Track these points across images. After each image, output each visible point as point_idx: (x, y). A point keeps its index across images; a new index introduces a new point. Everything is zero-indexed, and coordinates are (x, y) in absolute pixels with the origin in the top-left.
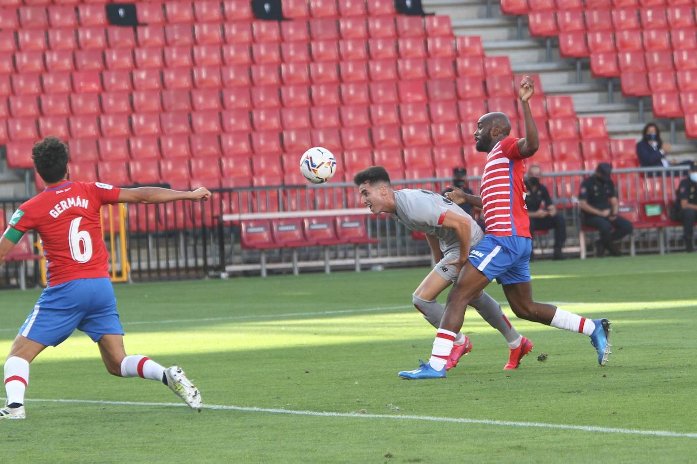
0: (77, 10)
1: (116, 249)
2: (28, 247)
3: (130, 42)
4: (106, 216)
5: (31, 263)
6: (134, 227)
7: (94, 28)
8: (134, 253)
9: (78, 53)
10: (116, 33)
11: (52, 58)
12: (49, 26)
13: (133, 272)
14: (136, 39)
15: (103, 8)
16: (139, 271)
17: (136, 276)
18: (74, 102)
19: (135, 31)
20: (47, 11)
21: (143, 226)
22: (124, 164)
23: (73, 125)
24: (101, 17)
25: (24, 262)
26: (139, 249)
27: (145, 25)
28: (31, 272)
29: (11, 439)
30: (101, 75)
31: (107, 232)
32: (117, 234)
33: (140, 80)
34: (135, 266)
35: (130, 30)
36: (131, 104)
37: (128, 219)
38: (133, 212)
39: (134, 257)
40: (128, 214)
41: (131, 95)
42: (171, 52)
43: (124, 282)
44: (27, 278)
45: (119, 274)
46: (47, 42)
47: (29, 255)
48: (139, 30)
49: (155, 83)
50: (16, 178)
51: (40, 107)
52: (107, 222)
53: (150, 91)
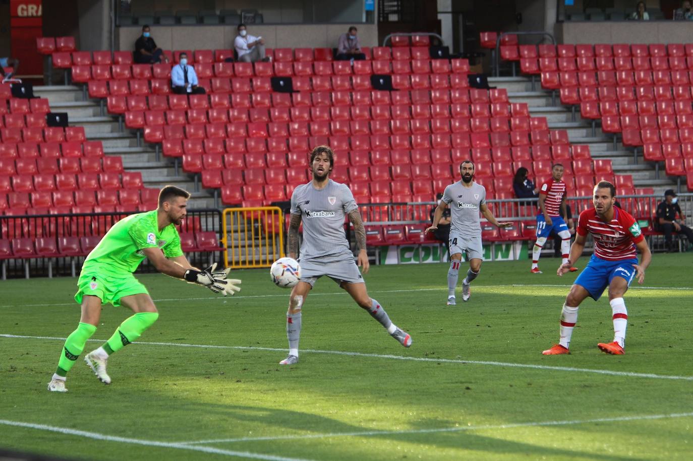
0: (251, 81)
1: (276, 245)
2: (216, 242)
3: (287, 103)
4: (270, 222)
5: (217, 253)
7: (263, 93)
9: (251, 110)
10: (278, 97)
11: (234, 113)
12: (232, 91)
14: (292, 101)
15: (269, 79)
18: (248, 143)
19: (291, 96)
20: (231, 82)
22: (283, 187)
23: (247, 160)
24: (268, 86)
25: (213, 252)
27: (298, 92)
30: (267, 125)
31: (270, 233)
32: (277, 234)
33: (294, 129)
35: (288, 95)
36: (288, 145)
37: (285, 224)
40: (285, 220)
41: (288, 139)
42: (316, 111)
46: (231, 102)
47: (216, 247)
48: (294, 95)
49: (305, 132)
50: (208, 195)
51: (225, 147)
52: (270, 226)
53: (301, 138)
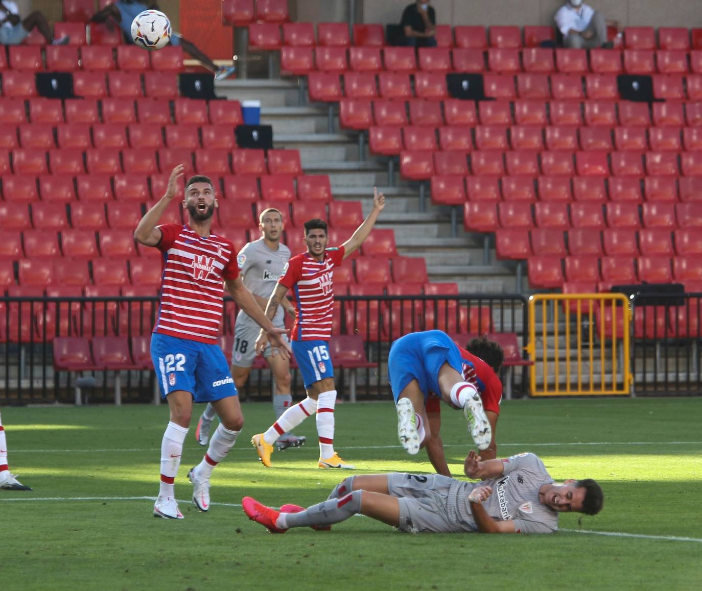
0: (584, 80)
1: (618, 357)
2: (516, 351)
3: (643, 120)
4: (608, 319)
5: (519, 370)
6: (640, 333)
7: (603, 102)
8: (639, 362)
9: (583, 130)
10: (629, 109)
11: (554, 134)
12: (551, 97)
13: (636, 385)
14: (651, 116)
15: (614, 79)
16: (644, 384)
17: (640, 389)
18: (576, 186)
19: (651, 107)
20: (549, 80)
21: (650, 332)
22: (632, 260)
23: (574, 213)
24: (611, 90)
25: (511, 368)
26: (644, 357)
27: (662, 101)
28: (518, 380)
29: (487, 571)
30: (609, 155)
31: (609, 337)
32: (620, 340)
33: (654, 164)
34: (639, 377)
35: (645, 106)
36: (643, 191)
37: (633, 323)
38: (640, 316)
39: (639, 368)
40: (634, 317)
41: (643, 181)
42: (691, 134)
43: (625, 396)
44: (514, 386)
45: (620, 386)
46: (548, 116)
47: (517, 358)
48: (655, 106)
49: (671, 169)
50: (505, 271)
51: (536, 190)
52: (608, 325)
53: (665, 178)
